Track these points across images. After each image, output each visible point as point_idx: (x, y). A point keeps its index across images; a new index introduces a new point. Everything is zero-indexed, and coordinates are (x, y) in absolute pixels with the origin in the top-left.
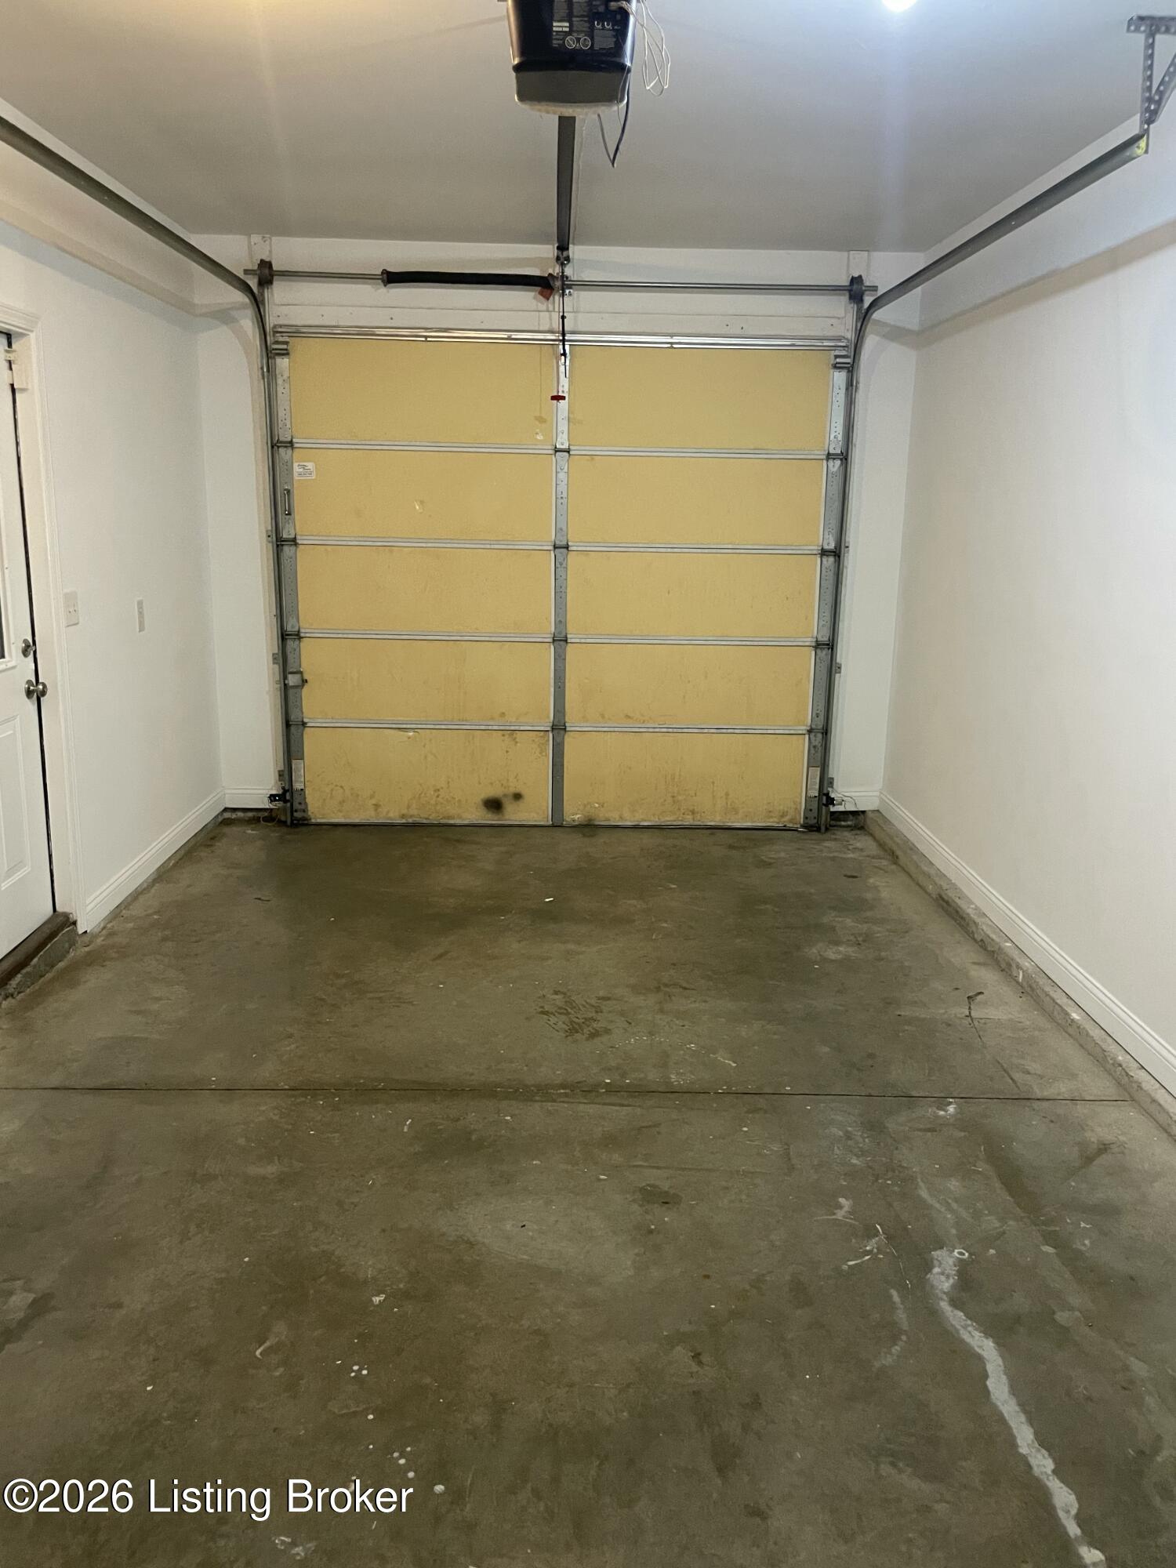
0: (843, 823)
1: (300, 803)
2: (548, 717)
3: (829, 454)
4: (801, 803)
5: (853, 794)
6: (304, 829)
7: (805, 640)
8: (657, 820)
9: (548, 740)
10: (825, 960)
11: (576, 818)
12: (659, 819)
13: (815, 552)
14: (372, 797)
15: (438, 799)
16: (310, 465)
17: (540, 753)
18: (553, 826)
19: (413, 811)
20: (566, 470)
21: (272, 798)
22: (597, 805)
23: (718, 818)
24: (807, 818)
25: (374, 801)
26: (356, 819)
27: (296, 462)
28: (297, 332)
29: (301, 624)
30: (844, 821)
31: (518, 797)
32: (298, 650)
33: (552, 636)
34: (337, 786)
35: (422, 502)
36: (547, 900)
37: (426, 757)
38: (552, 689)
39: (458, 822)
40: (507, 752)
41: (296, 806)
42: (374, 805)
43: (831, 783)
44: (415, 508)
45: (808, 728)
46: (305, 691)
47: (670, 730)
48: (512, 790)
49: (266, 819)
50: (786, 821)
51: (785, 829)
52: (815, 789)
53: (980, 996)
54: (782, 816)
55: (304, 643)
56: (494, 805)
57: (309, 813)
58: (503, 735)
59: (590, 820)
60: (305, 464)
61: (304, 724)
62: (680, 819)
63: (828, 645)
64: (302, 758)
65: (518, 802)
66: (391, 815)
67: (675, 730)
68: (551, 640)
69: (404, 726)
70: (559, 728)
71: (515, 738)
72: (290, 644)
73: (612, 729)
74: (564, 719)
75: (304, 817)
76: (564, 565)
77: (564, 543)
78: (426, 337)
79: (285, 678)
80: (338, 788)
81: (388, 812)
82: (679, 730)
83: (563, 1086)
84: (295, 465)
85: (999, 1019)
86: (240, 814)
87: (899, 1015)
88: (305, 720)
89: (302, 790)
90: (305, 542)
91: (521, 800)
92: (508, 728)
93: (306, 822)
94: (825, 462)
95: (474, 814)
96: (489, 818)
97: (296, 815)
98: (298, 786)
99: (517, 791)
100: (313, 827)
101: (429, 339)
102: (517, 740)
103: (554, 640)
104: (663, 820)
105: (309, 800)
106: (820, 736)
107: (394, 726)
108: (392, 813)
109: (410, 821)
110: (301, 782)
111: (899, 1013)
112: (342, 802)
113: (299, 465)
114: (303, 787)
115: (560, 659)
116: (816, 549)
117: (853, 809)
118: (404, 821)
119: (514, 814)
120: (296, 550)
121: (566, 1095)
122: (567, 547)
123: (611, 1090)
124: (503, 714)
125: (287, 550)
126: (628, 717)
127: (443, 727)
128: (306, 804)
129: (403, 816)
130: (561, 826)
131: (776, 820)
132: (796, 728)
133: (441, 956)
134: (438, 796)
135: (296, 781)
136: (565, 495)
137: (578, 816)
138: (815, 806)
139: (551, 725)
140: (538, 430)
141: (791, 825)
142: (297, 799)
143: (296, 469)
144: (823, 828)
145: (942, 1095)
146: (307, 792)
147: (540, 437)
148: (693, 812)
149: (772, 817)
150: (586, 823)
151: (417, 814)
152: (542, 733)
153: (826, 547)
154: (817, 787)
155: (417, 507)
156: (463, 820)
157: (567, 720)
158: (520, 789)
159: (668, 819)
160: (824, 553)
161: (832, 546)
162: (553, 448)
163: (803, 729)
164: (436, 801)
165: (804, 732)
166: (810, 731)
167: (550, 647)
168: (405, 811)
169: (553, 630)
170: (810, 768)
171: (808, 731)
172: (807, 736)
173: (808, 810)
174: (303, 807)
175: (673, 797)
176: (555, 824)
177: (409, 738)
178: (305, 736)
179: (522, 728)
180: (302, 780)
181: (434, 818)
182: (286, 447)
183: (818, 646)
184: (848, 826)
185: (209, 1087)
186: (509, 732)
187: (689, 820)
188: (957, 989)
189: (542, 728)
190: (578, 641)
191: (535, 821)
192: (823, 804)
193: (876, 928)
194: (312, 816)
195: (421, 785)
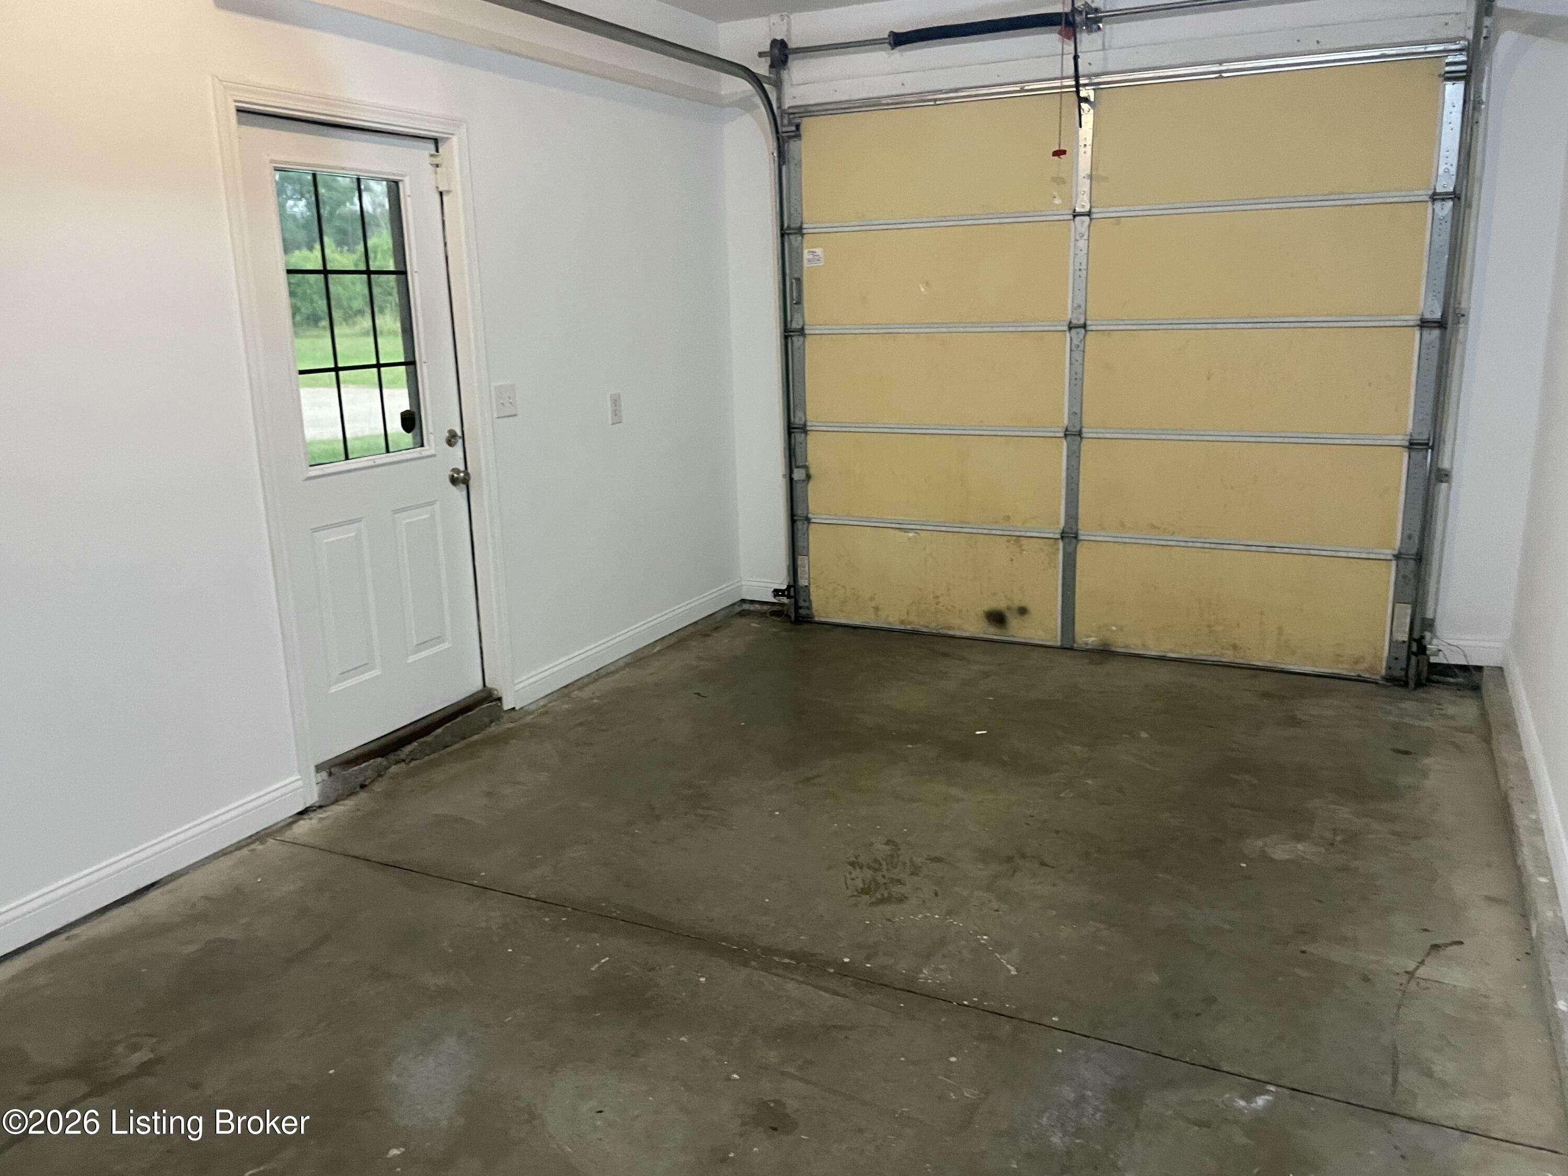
0: (1451, 680)
1: (805, 601)
2: (1058, 523)
3: (1435, 194)
4: (1383, 648)
5: (1461, 643)
6: (805, 627)
7: (1395, 437)
8: (1188, 652)
9: (1058, 550)
10: (1264, 857)
11: (1090, 642)
12: (1191, 651)
13: (1411, 323)
14: (872, 599)
15: (938, 606)
16: (819, 251)
17: (1049, 563)
18: (1062, 648)
19: (913, 618)
20: (1086, 237)
21: (776, 592)
22: (1114, 628)
23: (1269, 658)
24: (1390, 668)
25: (874, 604)
26: (856, 621)
27: (808, 248)
28: (807, 111)
29: (808, 417)
30: (1452, 677)
31: (1023, 611)
32: (804, 444)
33: (1064, 430)
34: (839, 585)
35: (927, 284)
36: (978, 733)
37: (926, 561)
38: (1063, 492)
39: (958, 633)
40: (1012, 560)
41: (802, 604)
42: (874, 608)
43: (1429, 625)
44: (920, 290)
45: (1396, 552)
46: (811, 486)
47: (1207, 545)
48: (1017, 604)
49: (773, 613)
50: (1361, 669)
51: (1359, 680)
52: (1404, 633)
53: (1455, 947)
54: (1356, 663)
55: (811, 437)
56: (997, 618)
57: (814, 611)
58: (1008, 541)
59: (1106, 645)
60: (813, 250)
61: (808, 520)
62: (1218, 653)
63: (1427, 444)
64: (807, 555)
65: (1022, 617)
66: (891, 619)
67: (1213, 546)
68: (1062, 435)
69: (904, 526)
70: (1070, 536)
71: (1021, 546)
72: (799, 437)
73: (1133, 541)
74: (1077, 525)
75: (808, 614)
76: (1081, 348)
77: (1082, 321)
78: (935, 100)
79: (791, 472)
80: (839, 587)
81: (888, 616)
82: (1219, 546)
83: (791, 955)
84: (805, 251)
85: (1455, 986)
86: (757, 607)
87: (1303, 952)
88: (810, 516)
89: (806, 586)
90: (814, 332)
91: (1026, 616)
92: (1011, 533)
93: (810, 620)
94: (1430, 204)
95: (976, 627)
96: (991, 633)
97: (803, 612)
98: (803, 582)
99: (1022, 604)
100: (814, 625)
101: (938, 103)
102: (1024, 547)
103: (1066, 435)
104: (1195, 653)
105: (813, 598)
106: (1412, 564)
107: (894, 526)
108: (891, 617)
109: (909, 627)
110: (806, 578)
111: (1304, 949)
112: (844, 602)
113: (809, 252)
114: (807, 584)
115: (1074, 457)
116: (1413, 319)
117: (1463, 662)
118: (902, 627)
119: (1019, 631)
120: (804, 342)
121: (787, 966)
122: (1084, 326)
123: (844, 971)
124: (1008, 518)
125: (797, 341)
126: (1153, 527)
127: (943, 529)
128: (810, 602)
129: (902, 622)
130: (1072, 649)
131: (1345, 666)
132: (1377, 551)
133: (808, 779)
134: (937, 604)
135: (801, 578)
136: (1084, 267)
137: (1093, 639)
138: (1403, 653)
139: (1060, 531)
140: (1055, 193)
141: (1367, 675)
142: (802, 595)
143: (806, 255)
144: (1412, 684)
145: (1263, 1077)
146: (811, 590)
147: (1057, 201)
148: (1235, 647)
149: (1342, 662)
150: (1101, 648)
151: (917, 623)
152: (1052, 541)
153: (1428, 316)
154: (1407, 629)
155: (923, 290)
156: (965, 631)
157: (1080, 527)
158: (1026, 602)
159: (1201, 652)
160: (1424, 324)
161: (1437, 315)
162: (1071, 212)
163: (1389, 553)
164: (936, 608)
165: (1389, 557)
166: (1398, 557)
167: (1062, 443)
168: (904, 617)
169: (1066, 422)
170: (1397, 605)
171: (1395, 556)
172: (1394, 563)
173: (1393, 658)
174: (807, 604)
175: (1209, 626)
176: (1065, 646)
177: (909, 539)
178: (810, 532)
179: (1028, 534)
180: (807, 576)
181: (933, 627)
182: (796, 233)
183: (1412, 445)
184: (1456, 684)
185: (470, 882)
186: (1014, 538)
187: (1229, 656)
188: (1425, 930)
189: (1051, 536)
190: (1095, 435)
191: (1042, 640)
192: (1413, 653)
193: (1375, 825)
194: (816, 614)
195: (920, 589)
